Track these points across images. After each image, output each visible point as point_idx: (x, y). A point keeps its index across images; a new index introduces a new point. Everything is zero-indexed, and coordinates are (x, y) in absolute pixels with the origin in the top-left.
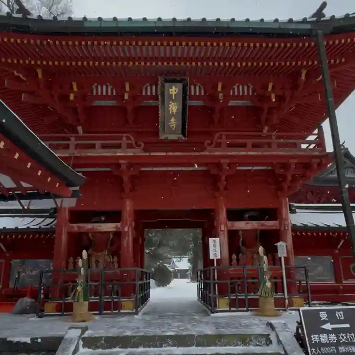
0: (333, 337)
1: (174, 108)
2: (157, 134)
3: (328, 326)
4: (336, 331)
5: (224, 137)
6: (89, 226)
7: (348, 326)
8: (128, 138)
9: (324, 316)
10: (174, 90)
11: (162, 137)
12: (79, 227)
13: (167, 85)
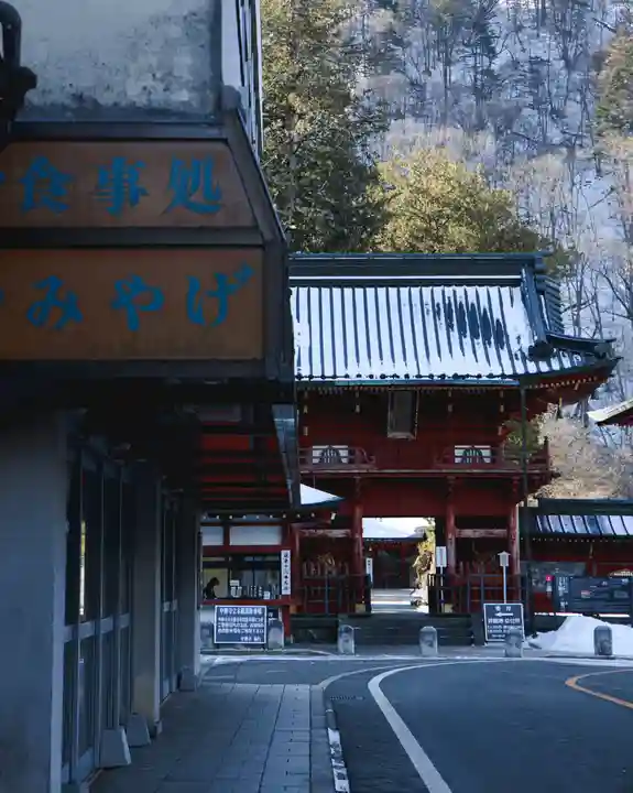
0: (501, 621)
2: (385, 433)
3: (500, 615)
4: (504, 617)
7: (512, 614)
8: (361, 452)
9: (498, 608)
11: (390, 435)
12: (310, 533)
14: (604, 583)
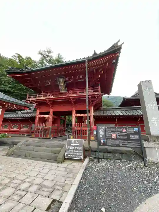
0: (73, 148)
1: (62, 84)
2: (59, 91)
3: (73, 145)
4: (74, 146)
5: (71, 91)
6: (43, 116)
7: (78, 145)
8: (49, 94)
9: (73, 141)
10: (61, 80)
11: (61, 92)
12: (41, 116)
13: (60, 79)
14: (124, 130)
